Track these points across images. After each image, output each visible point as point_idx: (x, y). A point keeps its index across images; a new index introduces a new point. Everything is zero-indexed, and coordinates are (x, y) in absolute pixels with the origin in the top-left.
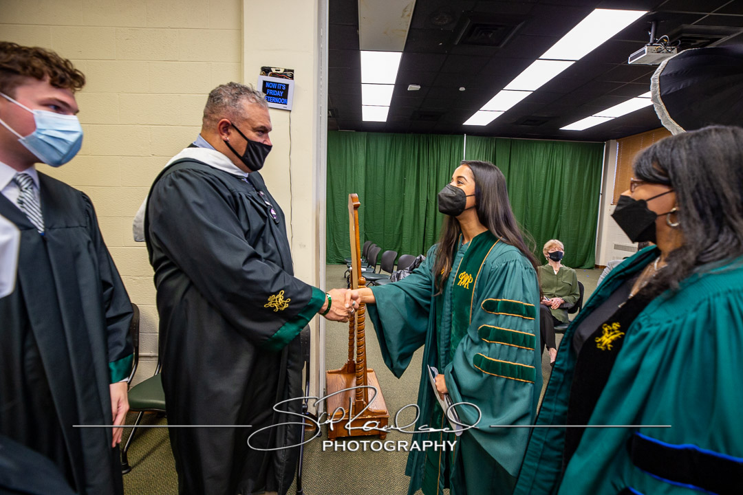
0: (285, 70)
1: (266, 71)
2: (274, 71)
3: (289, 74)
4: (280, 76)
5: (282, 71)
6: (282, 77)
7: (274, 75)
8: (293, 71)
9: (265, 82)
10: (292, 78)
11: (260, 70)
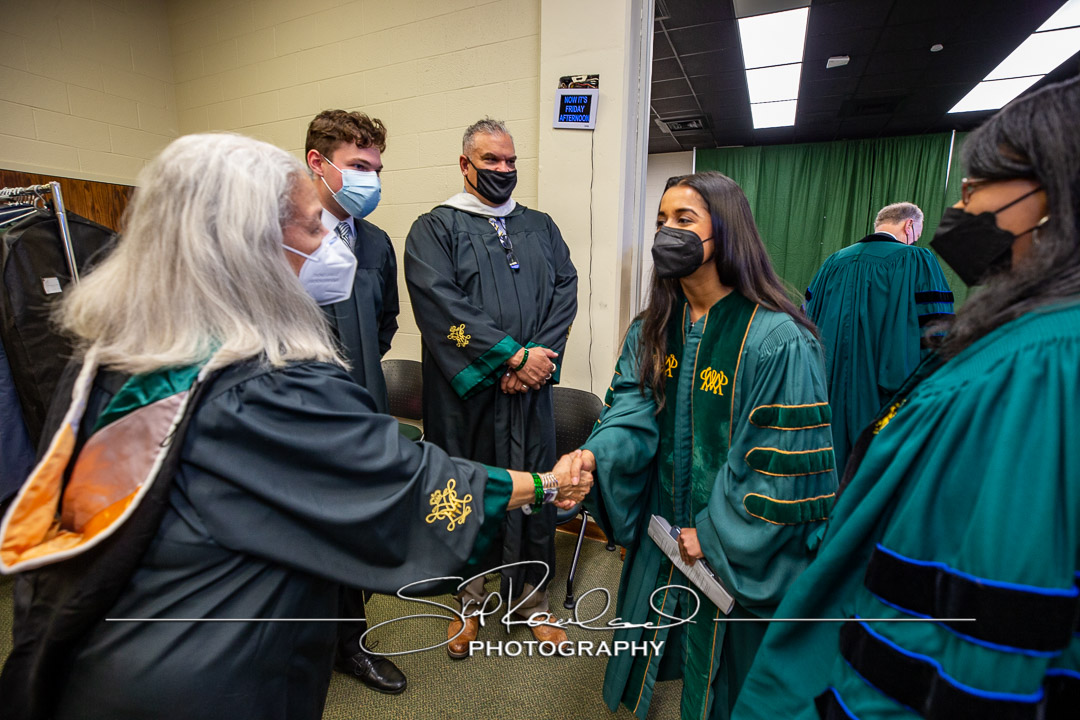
0: (589, 77)
1: (566, 81)
2: (575, 80)
3: (593, 81)
4: (583, 86)
5: (584, 79)
6: (586, 87)
7: (575, 86)
8: (597, 76)
9: (563, 97)
10: (597, 85)
11: (559, 82)
